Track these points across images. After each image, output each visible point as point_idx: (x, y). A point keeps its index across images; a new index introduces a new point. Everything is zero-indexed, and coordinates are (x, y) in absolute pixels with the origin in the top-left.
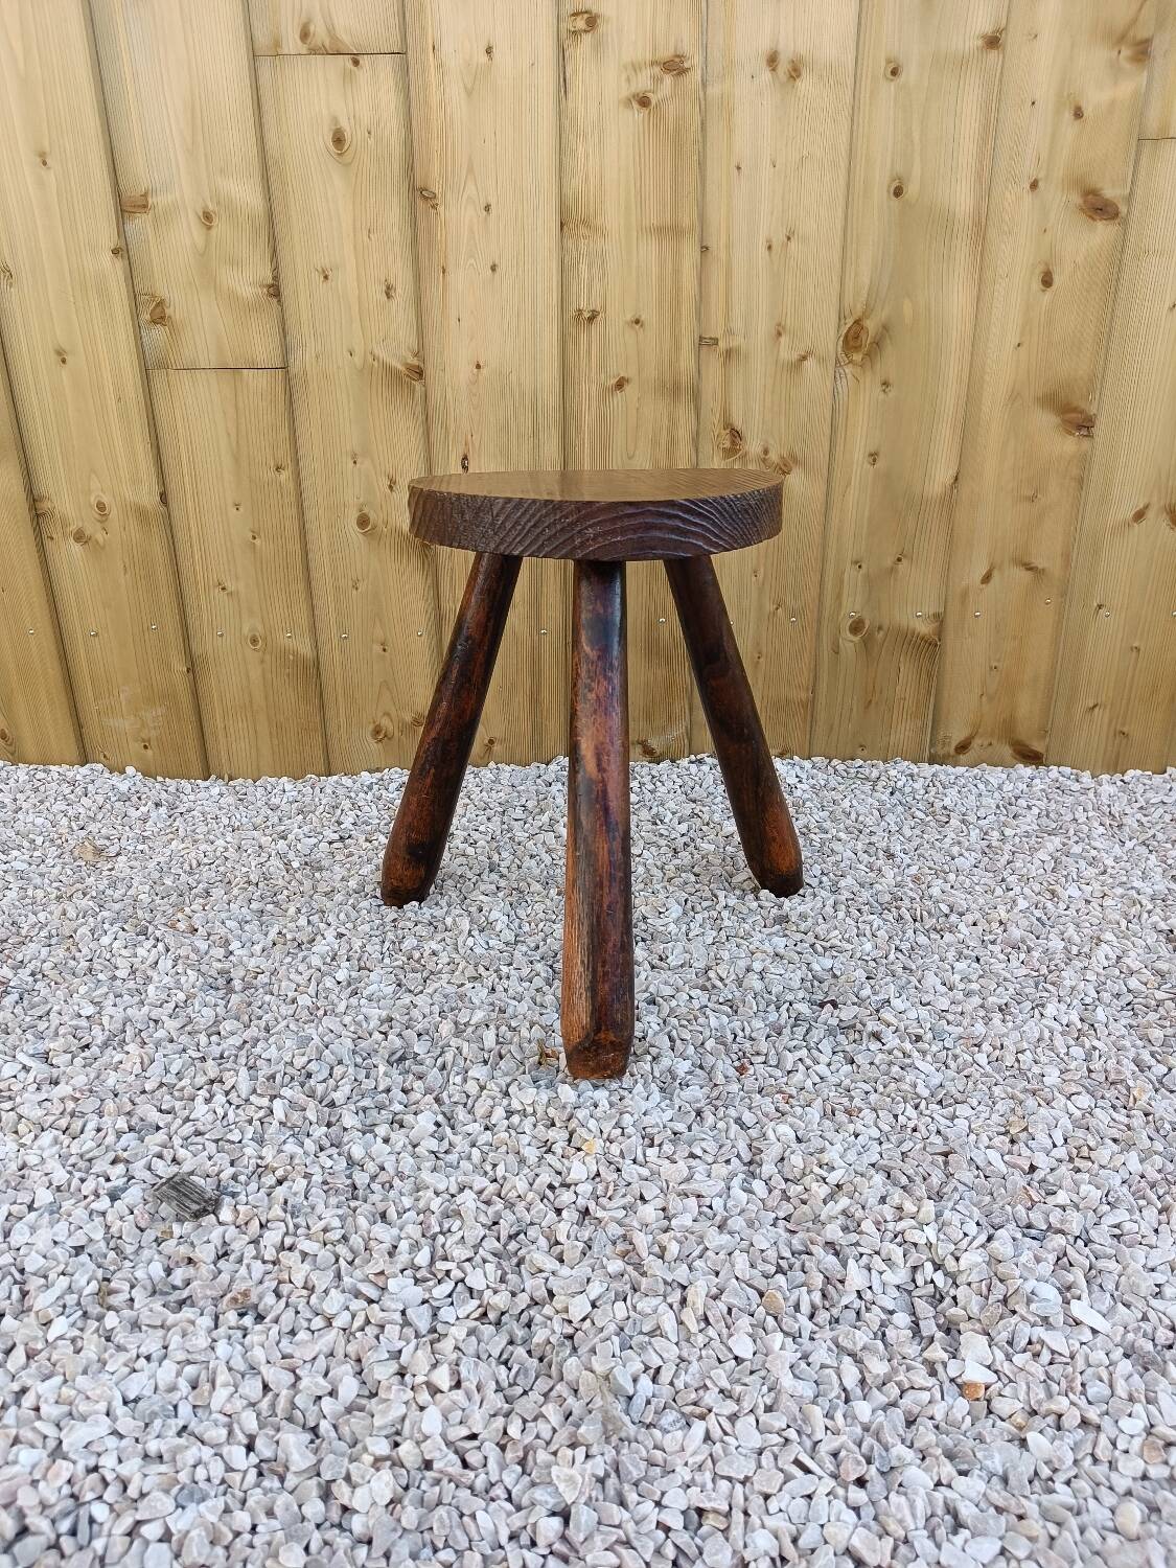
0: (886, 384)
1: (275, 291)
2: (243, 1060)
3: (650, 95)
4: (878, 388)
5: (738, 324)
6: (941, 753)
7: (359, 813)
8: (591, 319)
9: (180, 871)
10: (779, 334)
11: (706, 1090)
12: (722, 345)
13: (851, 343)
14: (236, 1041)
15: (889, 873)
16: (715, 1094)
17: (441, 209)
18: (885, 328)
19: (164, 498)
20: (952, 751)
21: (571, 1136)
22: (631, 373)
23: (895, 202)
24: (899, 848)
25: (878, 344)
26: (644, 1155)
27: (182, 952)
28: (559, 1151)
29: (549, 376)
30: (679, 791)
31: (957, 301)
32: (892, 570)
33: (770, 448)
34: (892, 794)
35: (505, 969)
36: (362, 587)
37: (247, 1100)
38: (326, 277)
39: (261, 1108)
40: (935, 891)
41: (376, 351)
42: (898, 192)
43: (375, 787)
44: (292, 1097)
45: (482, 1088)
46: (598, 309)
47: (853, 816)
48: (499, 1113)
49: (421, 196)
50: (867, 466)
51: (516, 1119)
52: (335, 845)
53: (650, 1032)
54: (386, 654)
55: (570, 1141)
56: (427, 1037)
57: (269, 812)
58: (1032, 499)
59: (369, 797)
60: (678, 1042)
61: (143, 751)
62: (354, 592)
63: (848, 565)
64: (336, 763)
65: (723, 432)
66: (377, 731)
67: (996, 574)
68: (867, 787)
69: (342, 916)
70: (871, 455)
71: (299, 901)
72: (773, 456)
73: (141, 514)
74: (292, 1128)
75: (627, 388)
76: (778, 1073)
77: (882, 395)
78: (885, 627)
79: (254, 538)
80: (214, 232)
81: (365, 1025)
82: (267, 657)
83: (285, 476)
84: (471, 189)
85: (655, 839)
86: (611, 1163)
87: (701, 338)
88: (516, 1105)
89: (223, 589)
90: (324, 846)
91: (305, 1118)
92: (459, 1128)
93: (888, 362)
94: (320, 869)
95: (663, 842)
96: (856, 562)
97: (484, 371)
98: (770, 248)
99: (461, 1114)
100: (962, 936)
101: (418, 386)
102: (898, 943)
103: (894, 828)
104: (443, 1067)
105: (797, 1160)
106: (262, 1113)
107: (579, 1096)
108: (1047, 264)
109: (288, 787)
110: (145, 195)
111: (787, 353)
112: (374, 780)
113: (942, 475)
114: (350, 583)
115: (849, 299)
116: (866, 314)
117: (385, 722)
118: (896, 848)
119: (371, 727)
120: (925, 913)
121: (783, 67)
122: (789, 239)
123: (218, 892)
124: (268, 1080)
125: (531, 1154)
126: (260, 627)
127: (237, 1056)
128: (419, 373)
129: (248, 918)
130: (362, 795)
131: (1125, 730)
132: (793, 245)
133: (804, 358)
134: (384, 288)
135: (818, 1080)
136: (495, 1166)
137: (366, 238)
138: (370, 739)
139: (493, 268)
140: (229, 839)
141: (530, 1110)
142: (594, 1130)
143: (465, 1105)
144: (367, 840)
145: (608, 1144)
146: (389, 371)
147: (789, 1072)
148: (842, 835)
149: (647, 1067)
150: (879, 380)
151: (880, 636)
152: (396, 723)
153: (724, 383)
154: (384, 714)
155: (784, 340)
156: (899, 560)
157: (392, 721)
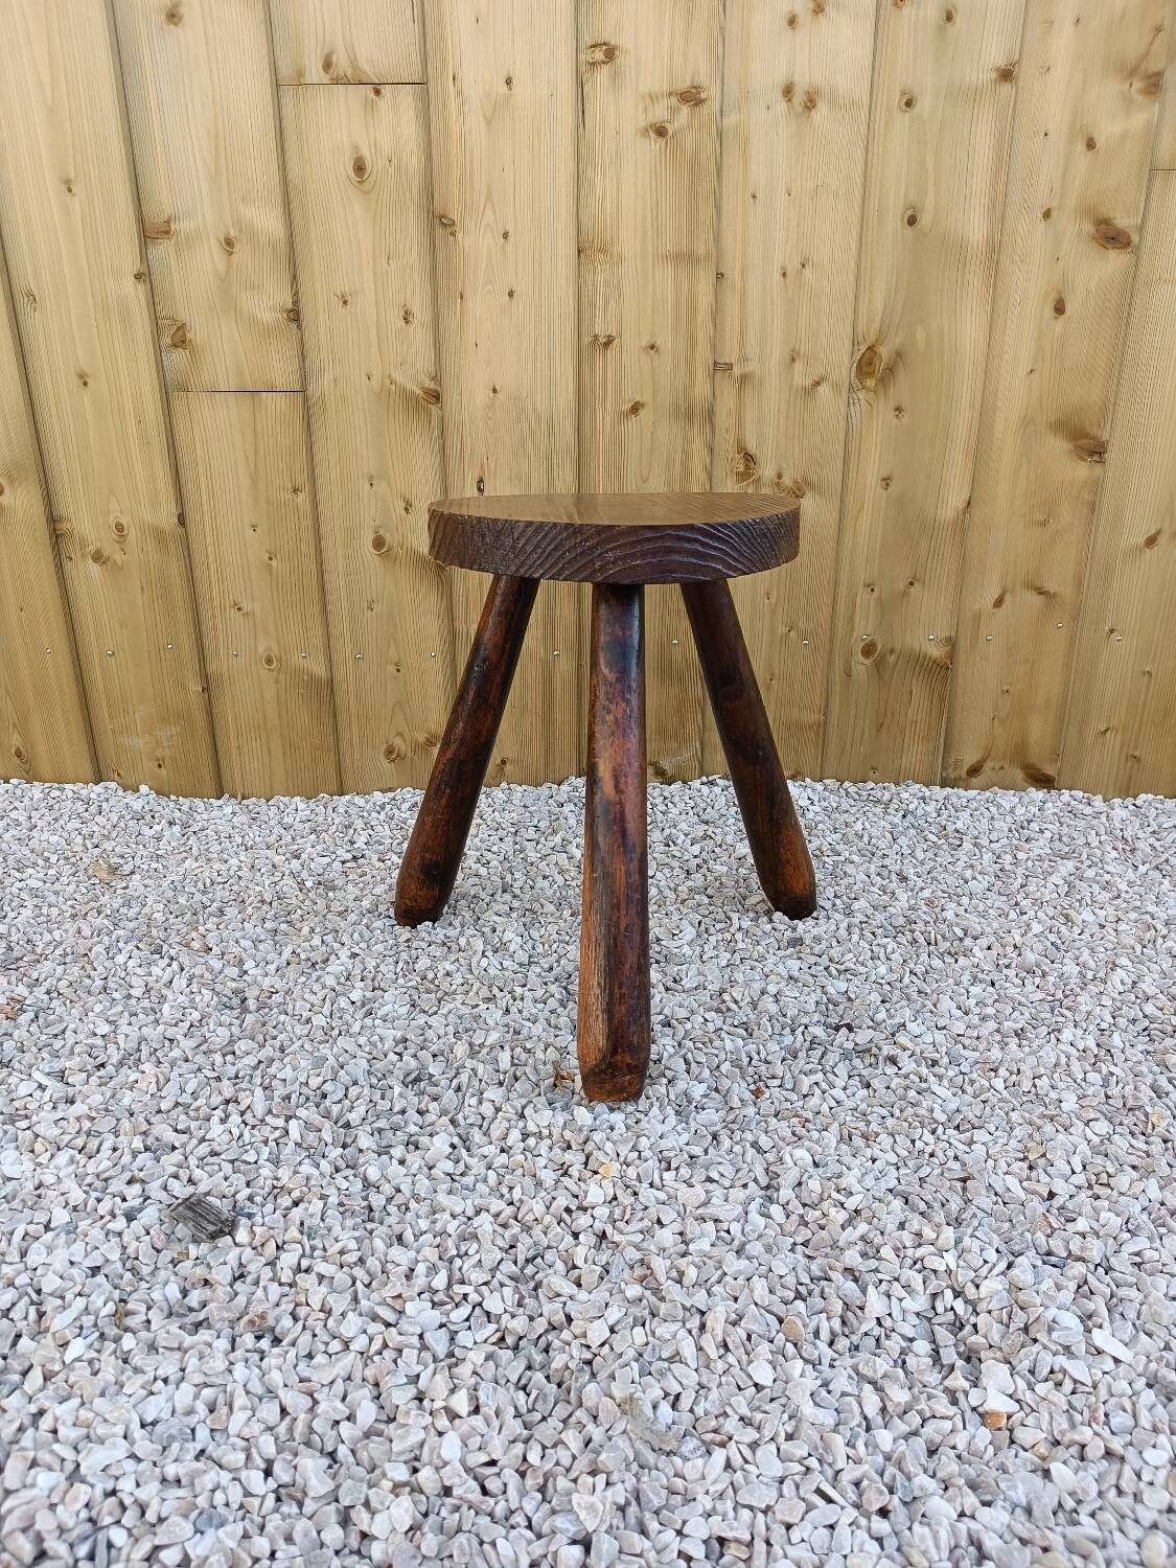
0: (898, 409)
1: (295, 315)
2: (259, 1081)
3: (667, 125)
4: (892, 413)
5: (752, 349)
6: (952, 776)
7: (372, 833)
8: (607, 345)
9: (194, 890)
10: (793, 360)
11: (722, 1113)
12: (737, 370)
13: (865, 369)
14: (251, 1060)
15: (903, 896)
16: (731, 1117)
17: (460, 236)
18: (899, 354)
19: (182, 520)
20: (964, 775)
21: (587, 1159)
22: (645, 398)
23: (909, 230)
24: (912, 871)
25: (891, 370)
26: (662, 1179)
27: (197, 971)
28: (576, 1174)
30: (691, 813)
31: (970, 330)
32: (905, 594)
33: (784, 472)
34: (904, 816)
35: (519, 990)
36: (377, 608)
37: (263, 1121)
38: (345, 302)
39: (276, 1129)
40: (949, 914)
41: (393, 375)
42: (912, 221)
43: (388, 807)
44: (308, 1117)
45: (498, 1110)
46: (614, 334)
47: (866, 839)
48: (515, 1135)
49: (439, 223)
50: (880, 490)
51: (531, 1141)
52: (348, 865)
53: (665, 1054)
54: (400, 674)
55: (586, 1164)
56: (442, 1058)
57: (282, 831)
58: (1044, 523)
59: (382, 816)
60: (694, 1065)
61: (157, 769)
62: (369, 613)
63: (861, 588)
64: (349, 783)
65: (737, 456)
66: (390, 751)
67: (1008, 597)
68: (879, 810)
69: (356, 935)
70: (884, 479)
71: (313, 921)
72: (787, 481)
73: (159, 536)
74: (307, 1149)
75: (642, 413)
76: (794, 1097)
77: (895, 421)
78: (898, 649)
79: (271, 559)
80: (235, 257)
81: (379, 1045)
82: (282, 677)
83: (302, 498)
84: (489, 218)
85: (668, 861)
86: (628, 1187)
87: (715, 364)
88: (532, 1128)
89: (239, 609)
90: (337, 865)
91: (320, 1140)
92: (474, 1150)
93: (903, 388)
94: (334, 889)
95: (675, 864)
96: (869, 586)
97: (501, 396)
98: (784, 275)
99: (477, 1136)
100: (976, 960)
101: (434, 409)
102: (912, 966)
103: (906, 851)
104: (458, 1089)
105: (814, 1185)
106: (277, 1134)
107: (595, 1119)
108: (1059, 292)
109: (301, 806)
110: (168, 222)
111: (801, 378)
112: (387, 800)
113: (954, 500)
114: (365, 604)
115: (862, 327)
116: (880, 340)
117: (398, 742)
118: (910, 872)
119: (384, 747)
120: (939, 937)
121: (799, 97)
122: (803, 266)
123: (231, 912)
124: (283, 1100)
125: (548, 1176)
126: (274, 647)
127: (251, 1076)
128: (436, 397)
129: (262, 937)
130: (374, 814)
131: (1137, 753)
132: (808, 272)
133: (818, 383)
134: (402, 313)
135: (834, 1104)
136: (511, 1188)
137: (385, 264)
138: (382, 757)
139: (511, 294)
140: (243, 858)
141: (546, 1132)
142: (610, 1153)
143: (481, 1127)
144: (379, 860)
145: (625, 1167)
146: (408, 397)
147: (805, 1096)
148: (855, 858)
149: (663, 1090)
150: (892, 405)
151: (892, 659)
152: (408, 744)
153: (740, 406)
154: (397, 734)
155: (798, 366)
156: (911, 584)
157: (405, 741)
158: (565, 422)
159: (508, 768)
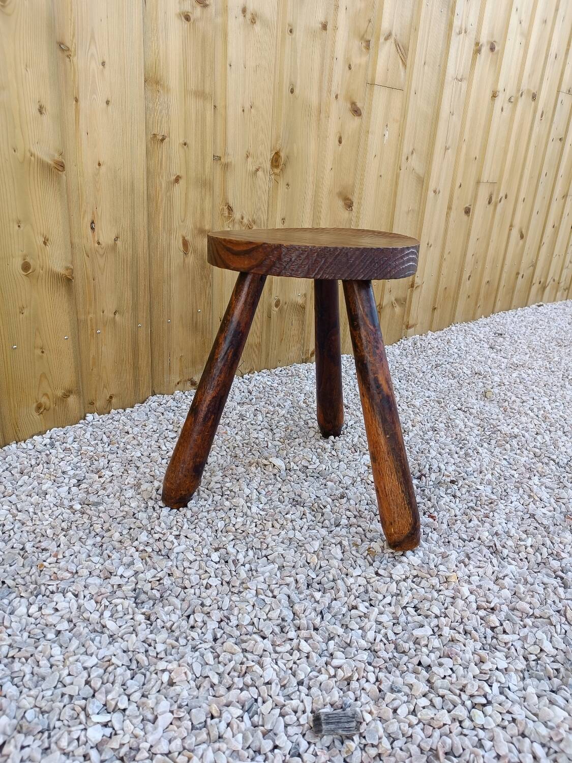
0: (288, 185)
3: (190, 15)
4: (285, 186)
5: (230, 151)
6: (305, 357)
8: (162, 140)
10: (248, 157)
12: (222, 160)
13: (274, 164)
17: (75, 59)
18: (288, 156)
20: (310, 356)
22: (182, 173)
23: (291, 96)
25: (285, 165)
29: (140, 173)
31: (312, 147)
33: (244, 216)
36: (26, 312)
41: (32, 150)
42: (292, 91)
46: (166, 135)
49: (59, 48)
50: (281, 225)
54: (44, 355)
62: (21, 315)
64: (9, 436)
65: (225, 207)
66: (39, 407)
70: (283, 219)
72: (245, 220)
75: (181, 182)
77: (286, 190)
78: (287, 303)
84: (93, 50)
87: (213, 156)
93: (289, 174)
97: (103, 168)
98: (243, 111)
101: (61, 174)
108: (340, 134)
111: (251, 167)
112: (49, 440)
114: (18, 310)
115: (274, 139)
116: (281, 149)
117: (44, 400)
119: (35, 405)
121: (249, 16)
122: (251, 107)
128: (61, 166)
132: (253, 110)
133: (258, 170)
134: (38, 107)
137: (24, 71)
138: (35, 414)
139: (108, 103)
146: (43, 165)
150: (285, 183)
151: (285, 307)
152: (52, 401)
153: (224, 181)
154: (44, 395)
155: (250, 160)
157: (49, 398)
158: (141, 186)
159: (114, 400)
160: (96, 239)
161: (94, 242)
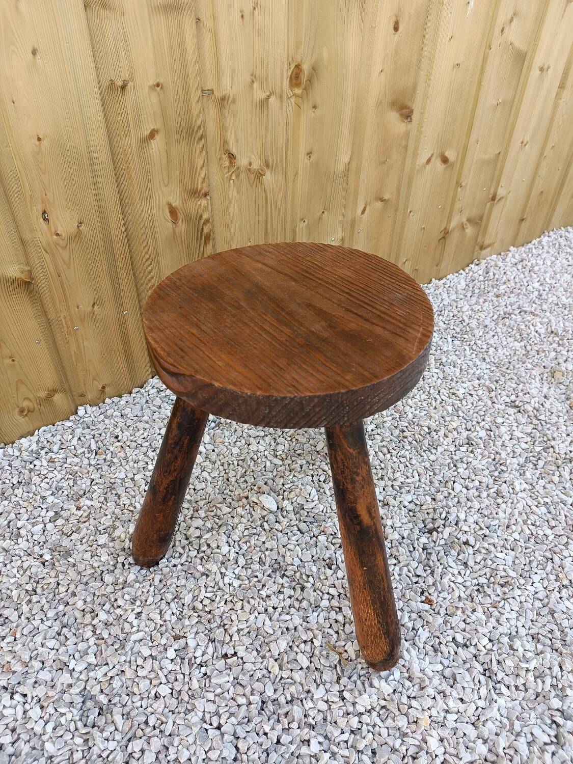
0: (315, 107)
4: (311, 110)
5: (227, 78)
8: (123, 87)
10: (253, 82)
12: (217, 95)
13: (294, 81)
18: (314, 69)
22: (158, 125)
25: (310, 80)
29: (98, 137)
31: (352, 45)
32: (320, 218)
33: (252, 160)
46: (127, 79)
50: (306, 161)
54: (16, 363)
58: (384, 163)
63: (298, 221)
65: (224, 156)
66: (22, 411)
67: (368, 207)
70: (308, 154)
72: (255, 166)
75: (158, 136)
77: (313, 114)
87: (202, 91)
93: (316, 92)
96: (302, 220)
97: (45, 143)
98: (242, 16)
108: (397, 17)
111: (259, 96)
112: (35, 445)
113: (345, 158)
117: (26, 404)
119: (17, 410)
122: (254, 9)
131: (417, 268)
132: (257, 12)
133: (268, 97)
138: (18, 417)
139: (34, 52)
150: (311, 106)
152: (35, 403)
153: (222, 123)
154: (24, 399)
155: (255, 85)
156: (323, 212)
157: (31, 401)
158: (103, 155)
159: (107, 389)
160: (53, 230)
161: (51, 235)
